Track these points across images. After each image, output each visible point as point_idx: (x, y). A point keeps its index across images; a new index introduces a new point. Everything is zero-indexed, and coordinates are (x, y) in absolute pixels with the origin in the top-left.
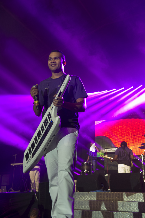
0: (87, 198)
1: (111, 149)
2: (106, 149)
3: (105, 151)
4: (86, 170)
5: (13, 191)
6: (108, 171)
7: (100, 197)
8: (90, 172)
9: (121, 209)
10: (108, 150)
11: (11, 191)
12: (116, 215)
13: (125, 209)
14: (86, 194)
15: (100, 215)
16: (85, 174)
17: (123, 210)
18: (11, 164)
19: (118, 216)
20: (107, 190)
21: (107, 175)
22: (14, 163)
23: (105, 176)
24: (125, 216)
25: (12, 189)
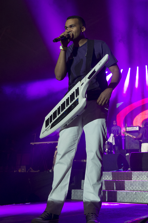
0: (106, 178)
1: (132, 127)
2: (127, 128)
3: (126, 130)
4: (107, 149)
5: (33, 171)
6: (129, 150)
7: (120, 177)
8: (111, 151)
9: (141, 188)
10: (129, 129)
11: (31, 171)
12: (135, 195)
13: (144, 188)
14: (106, 174)
15: (119, 195)
16: (106, 153)
17: (142, 190)
18: (31, 143)
19: (137, 196)
20: (127, 170)
21: (128, 154)
22: (34, 142)
23: (126, 155)
24: (144, 196)
25: (32, 169)
